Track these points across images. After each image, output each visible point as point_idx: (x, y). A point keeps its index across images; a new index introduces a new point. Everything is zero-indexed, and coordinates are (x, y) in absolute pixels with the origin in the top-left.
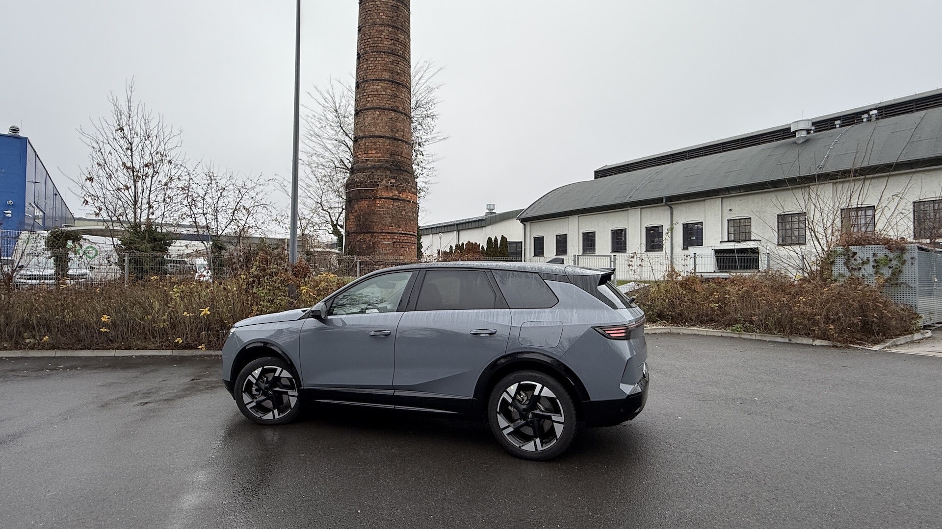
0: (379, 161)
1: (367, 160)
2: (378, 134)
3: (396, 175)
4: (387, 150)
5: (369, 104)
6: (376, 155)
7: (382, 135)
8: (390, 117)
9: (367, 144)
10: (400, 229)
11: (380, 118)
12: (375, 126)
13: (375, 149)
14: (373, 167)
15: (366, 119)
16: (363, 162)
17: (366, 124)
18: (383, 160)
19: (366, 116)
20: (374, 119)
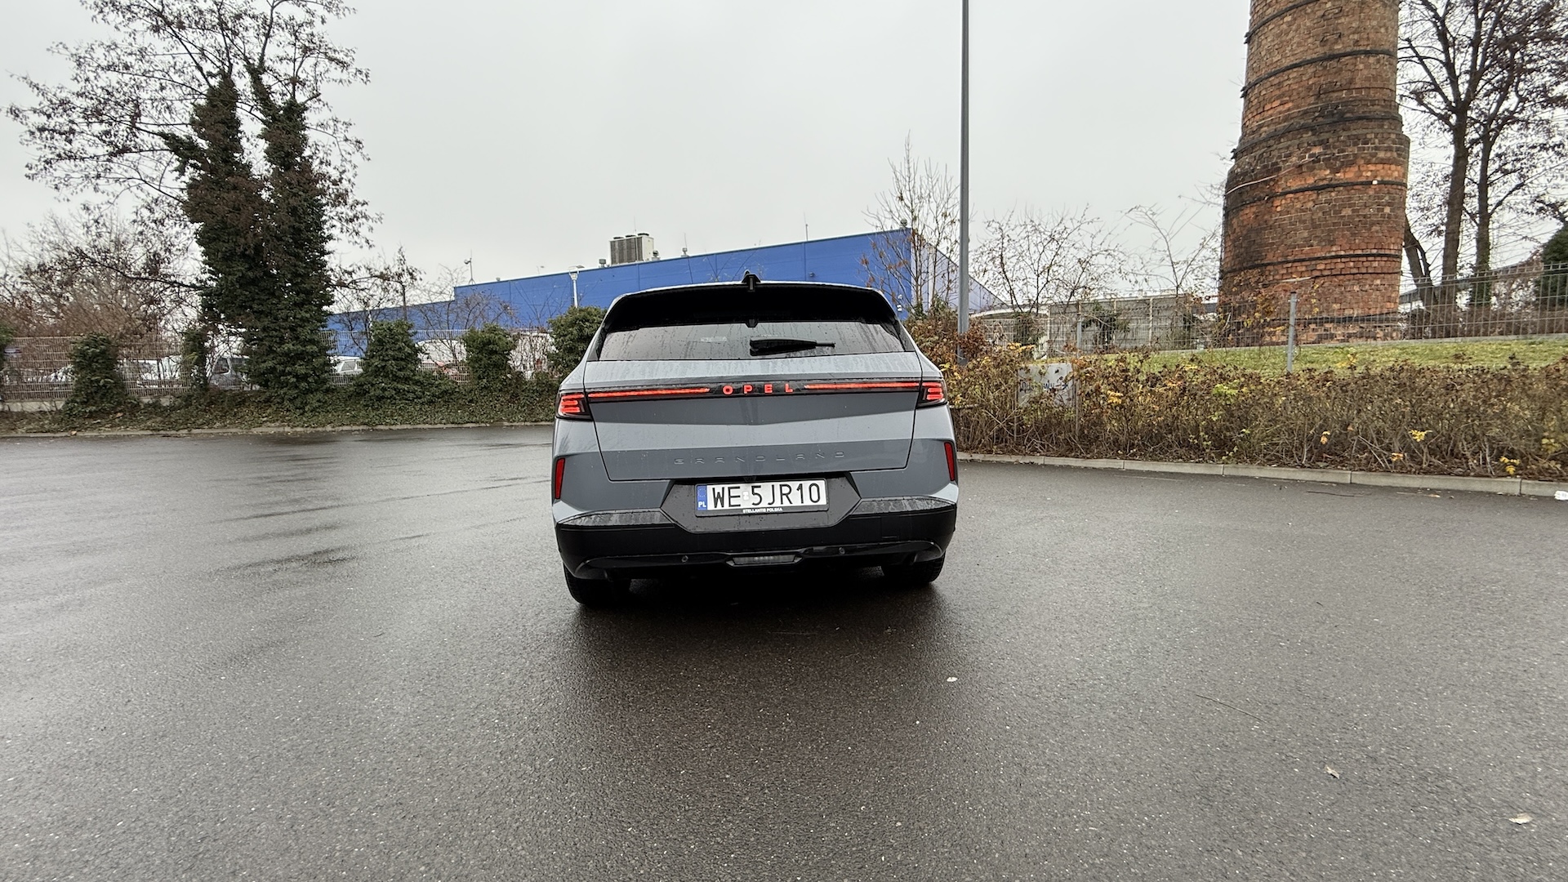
0: (1285, 120)
1: (1260, 127)
2: (1286, 63)
3: (1324, 136)
4: (1309, 88)
5: (1270, 10)
6: (1281, 108)
7: (1298, 61)
8: (1320, 13)
9: (1264, 92)
10: (1334, 249)
11: (1294, 27)
12: (1281, 50)
13: (1279, 97)
14: (1271, 137)
15: (1263, 43)
16: (1254, 132)
17: (1263, 54)
18: (1296, 115)
19: (1263, 37)
20: (1279, 36)
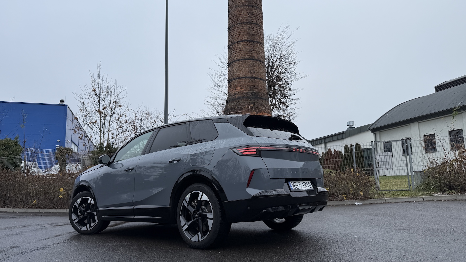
0: (243, 93)
1: (235, 94)
2: (241, 76)
3: (254, 101)
4: (248, 86)
5: (235, 58)
6: (241, 90)
7: (244, 76)
8: (249, 64)
9: (235, 83)
11: (243, 66)
12: (240, 72)
13: (240, 86)
14: (239, 98)
15: (234, 67)
16: (233, 95)
17: (234, 71)
18: (245, 93)
19: (234, 66)
20: (239, 67)
